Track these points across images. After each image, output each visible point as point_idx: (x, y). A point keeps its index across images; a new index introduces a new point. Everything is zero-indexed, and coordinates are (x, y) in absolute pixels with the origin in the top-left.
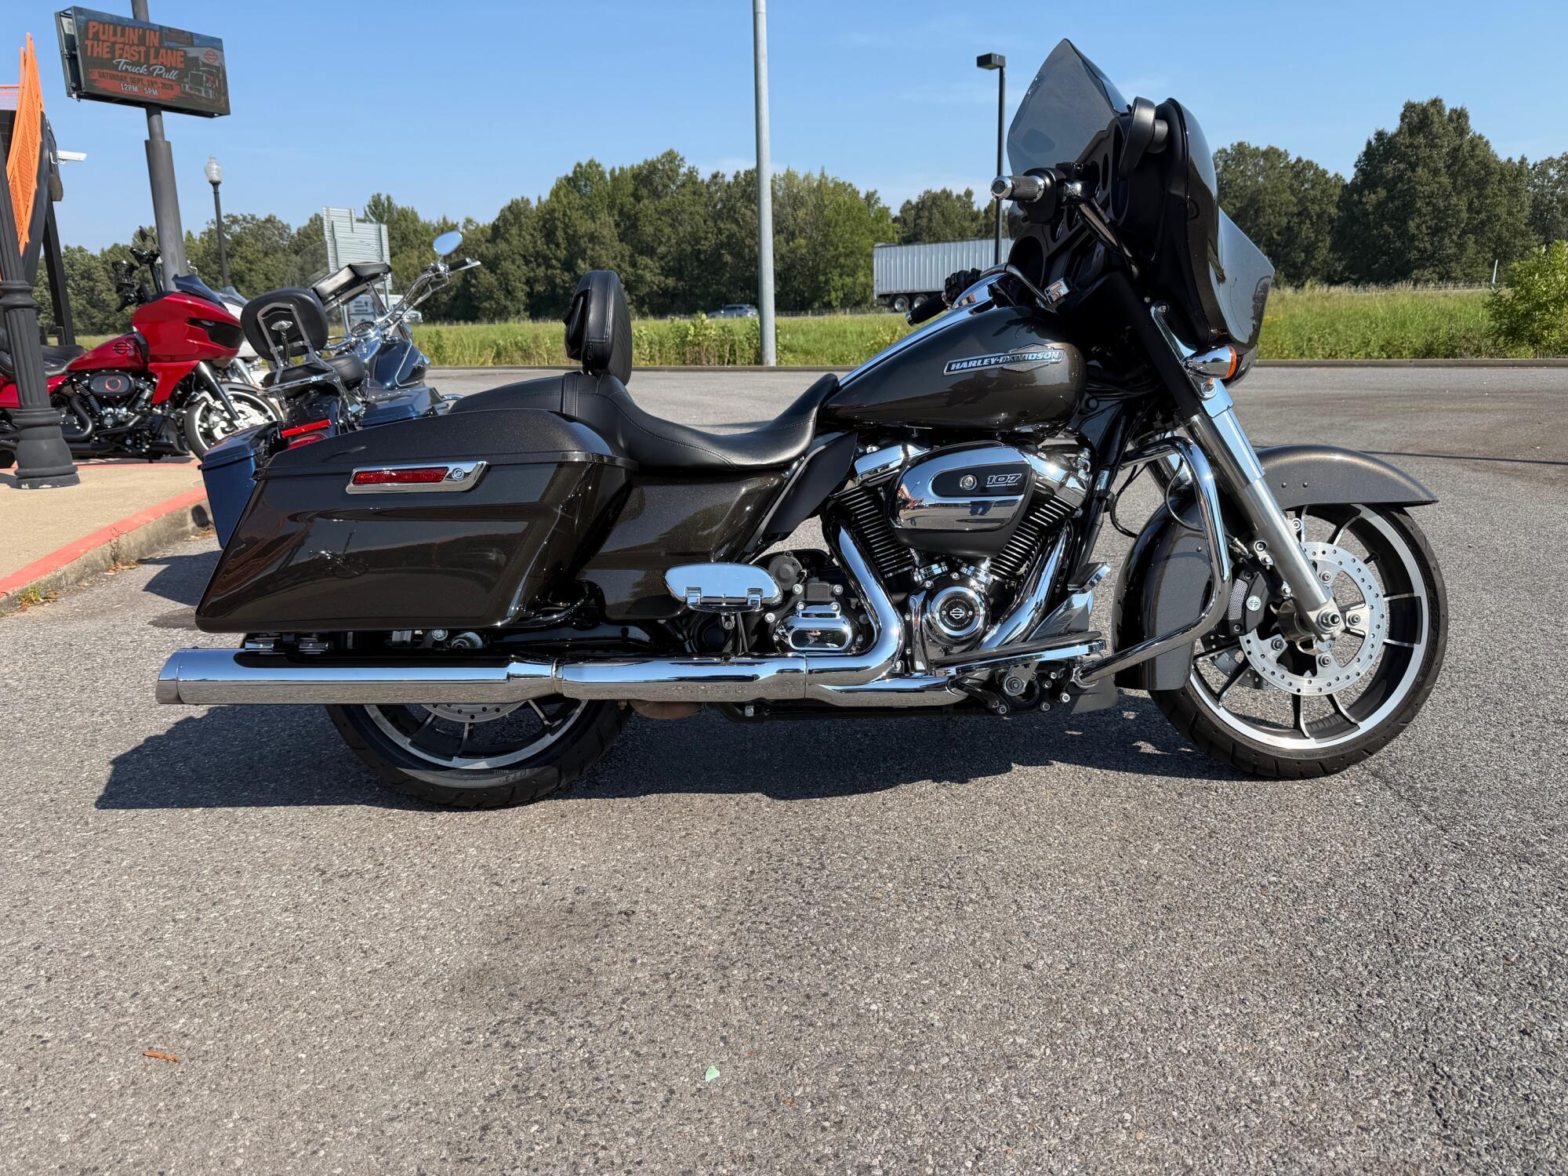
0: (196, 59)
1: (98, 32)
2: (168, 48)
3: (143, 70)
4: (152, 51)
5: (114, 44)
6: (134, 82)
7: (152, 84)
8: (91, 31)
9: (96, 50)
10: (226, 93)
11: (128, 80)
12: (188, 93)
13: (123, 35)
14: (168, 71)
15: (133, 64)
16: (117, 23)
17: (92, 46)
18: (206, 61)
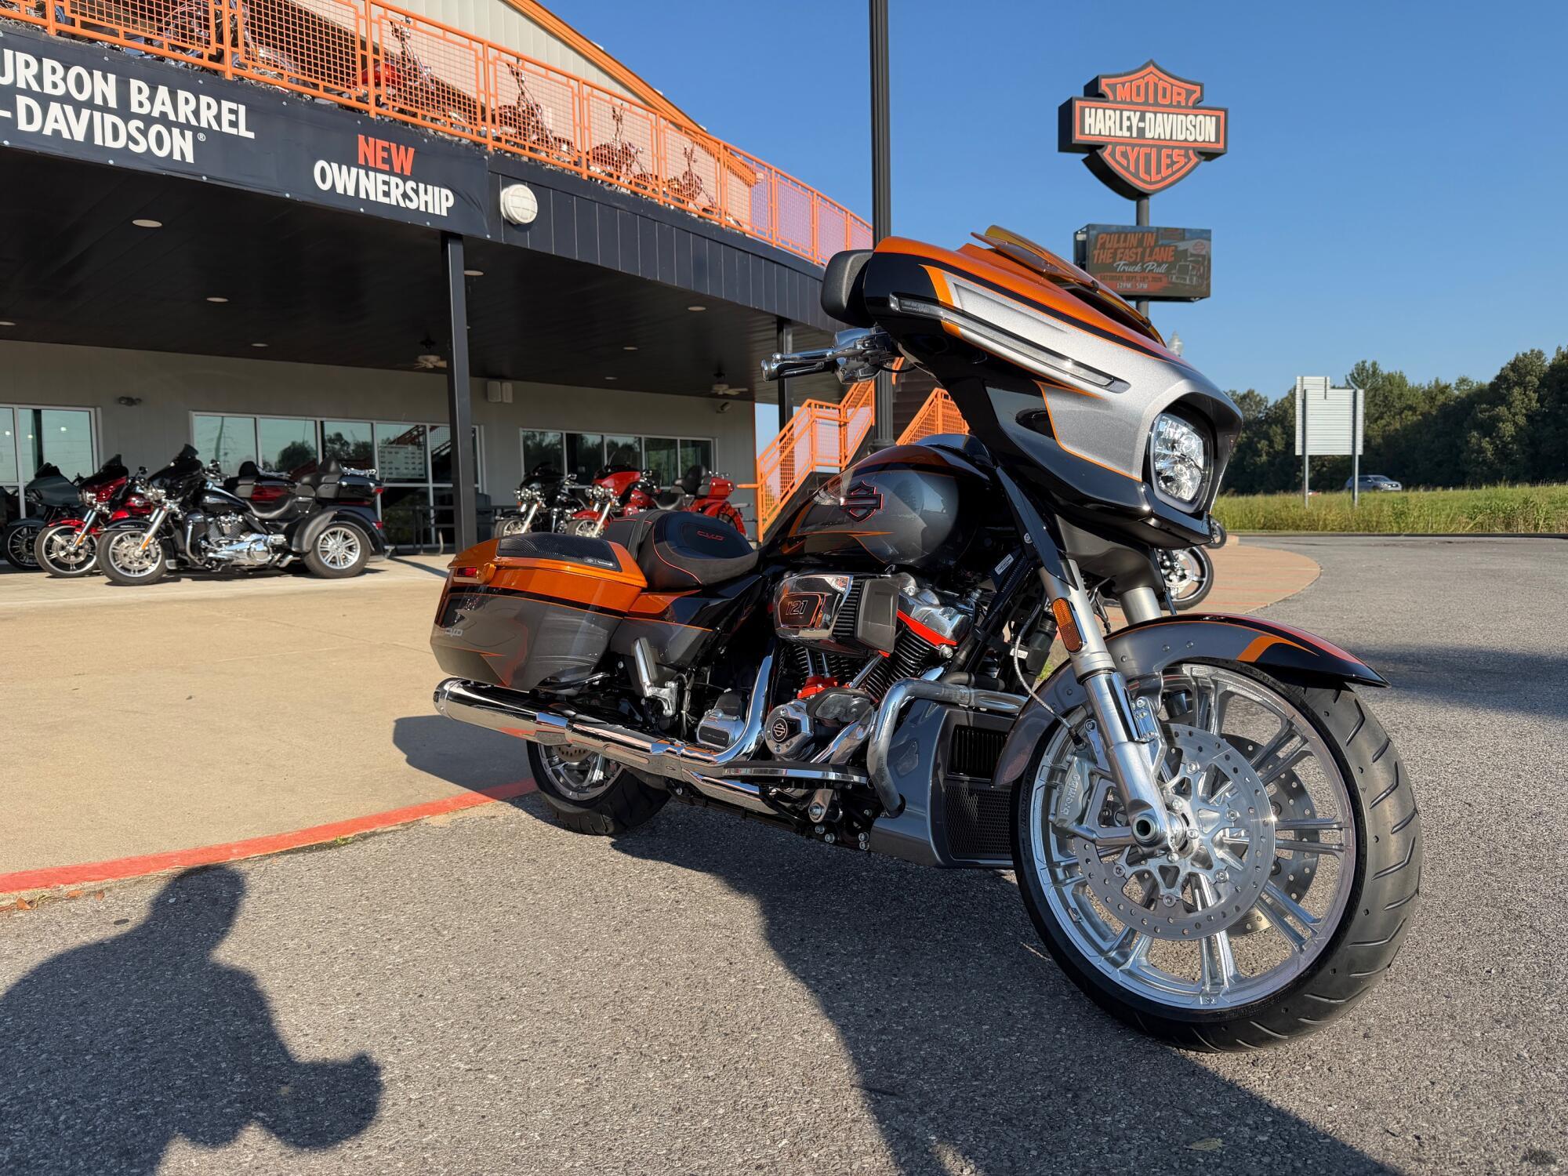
0: (1187, 250)
1: (1105, 242)
2: (1162, 245)
3: (1138, 268)
4: (1148, 250)
5: (1116, 249)
6: (1129, 279)
7: (1143, 280)
8: (1100, 241)
9: (1101, 257)
10: (1209, 278)
11: (1125, 278)
12: (1173, 283)
13: (1125, 241)
14: (1159, 265)
15: (1131, 264)
16: (1122, 232)
17: (1099, 254)
18: (1194, 252)
